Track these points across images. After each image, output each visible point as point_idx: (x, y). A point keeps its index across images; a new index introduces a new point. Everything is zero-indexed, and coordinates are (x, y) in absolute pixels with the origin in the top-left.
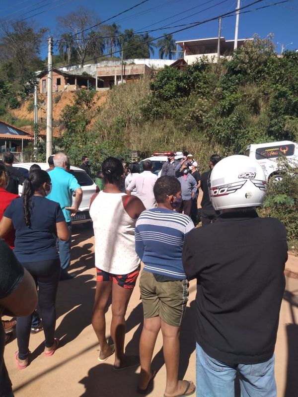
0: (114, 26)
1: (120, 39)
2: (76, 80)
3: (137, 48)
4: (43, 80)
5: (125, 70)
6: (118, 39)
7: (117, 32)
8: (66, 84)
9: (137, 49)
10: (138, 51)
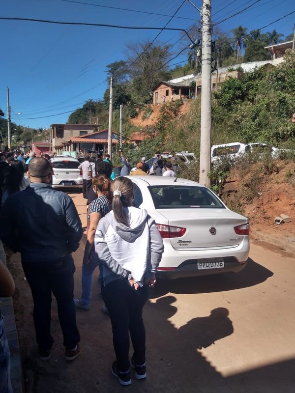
0: (240, 29)
1: (245, 41)
2: (180, 90)
3: (259, 48)
4: (156, 93)
5: (220, 78)
6: (244, 42)
7: (243, 35)
8: (173, 95)
9: (258, 50)
10: (260, 51)
